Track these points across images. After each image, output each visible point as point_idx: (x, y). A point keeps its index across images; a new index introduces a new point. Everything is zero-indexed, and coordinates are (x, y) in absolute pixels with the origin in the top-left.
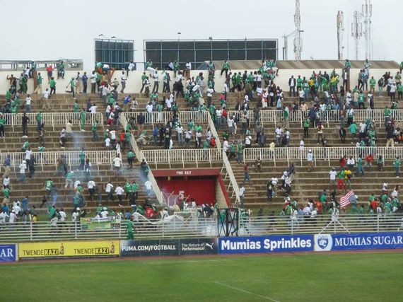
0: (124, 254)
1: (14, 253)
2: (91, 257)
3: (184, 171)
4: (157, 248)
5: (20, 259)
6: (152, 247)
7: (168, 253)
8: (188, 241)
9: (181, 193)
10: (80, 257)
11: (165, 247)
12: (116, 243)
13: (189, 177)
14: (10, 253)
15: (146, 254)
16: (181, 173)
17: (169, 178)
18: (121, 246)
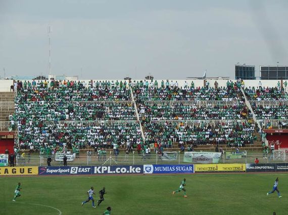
0: (248, 170)
1: (192, 169)
2: (231, 172)
3: (279, 130)
4: (265, 167)
5: (196, 172)
6: (262, 167)
7: (270, 170)
8: (280, 165)
9: (278, 141)
10: (226, 172)
11: (269, 167)
12: (244, 165)
13: (282, 133)
14: (191, 169)
15: (259, 170)
16: (277, 131)
17: (272, 134)
18: (246, 166)
